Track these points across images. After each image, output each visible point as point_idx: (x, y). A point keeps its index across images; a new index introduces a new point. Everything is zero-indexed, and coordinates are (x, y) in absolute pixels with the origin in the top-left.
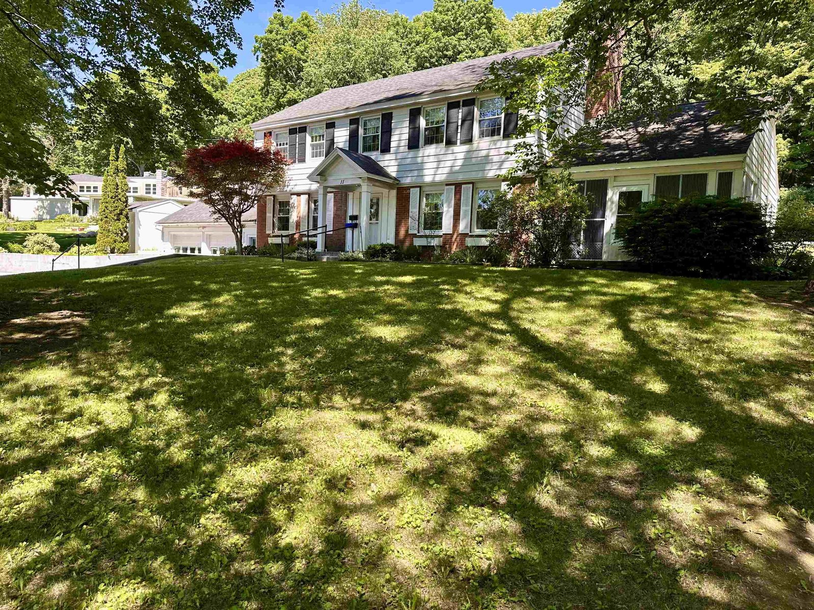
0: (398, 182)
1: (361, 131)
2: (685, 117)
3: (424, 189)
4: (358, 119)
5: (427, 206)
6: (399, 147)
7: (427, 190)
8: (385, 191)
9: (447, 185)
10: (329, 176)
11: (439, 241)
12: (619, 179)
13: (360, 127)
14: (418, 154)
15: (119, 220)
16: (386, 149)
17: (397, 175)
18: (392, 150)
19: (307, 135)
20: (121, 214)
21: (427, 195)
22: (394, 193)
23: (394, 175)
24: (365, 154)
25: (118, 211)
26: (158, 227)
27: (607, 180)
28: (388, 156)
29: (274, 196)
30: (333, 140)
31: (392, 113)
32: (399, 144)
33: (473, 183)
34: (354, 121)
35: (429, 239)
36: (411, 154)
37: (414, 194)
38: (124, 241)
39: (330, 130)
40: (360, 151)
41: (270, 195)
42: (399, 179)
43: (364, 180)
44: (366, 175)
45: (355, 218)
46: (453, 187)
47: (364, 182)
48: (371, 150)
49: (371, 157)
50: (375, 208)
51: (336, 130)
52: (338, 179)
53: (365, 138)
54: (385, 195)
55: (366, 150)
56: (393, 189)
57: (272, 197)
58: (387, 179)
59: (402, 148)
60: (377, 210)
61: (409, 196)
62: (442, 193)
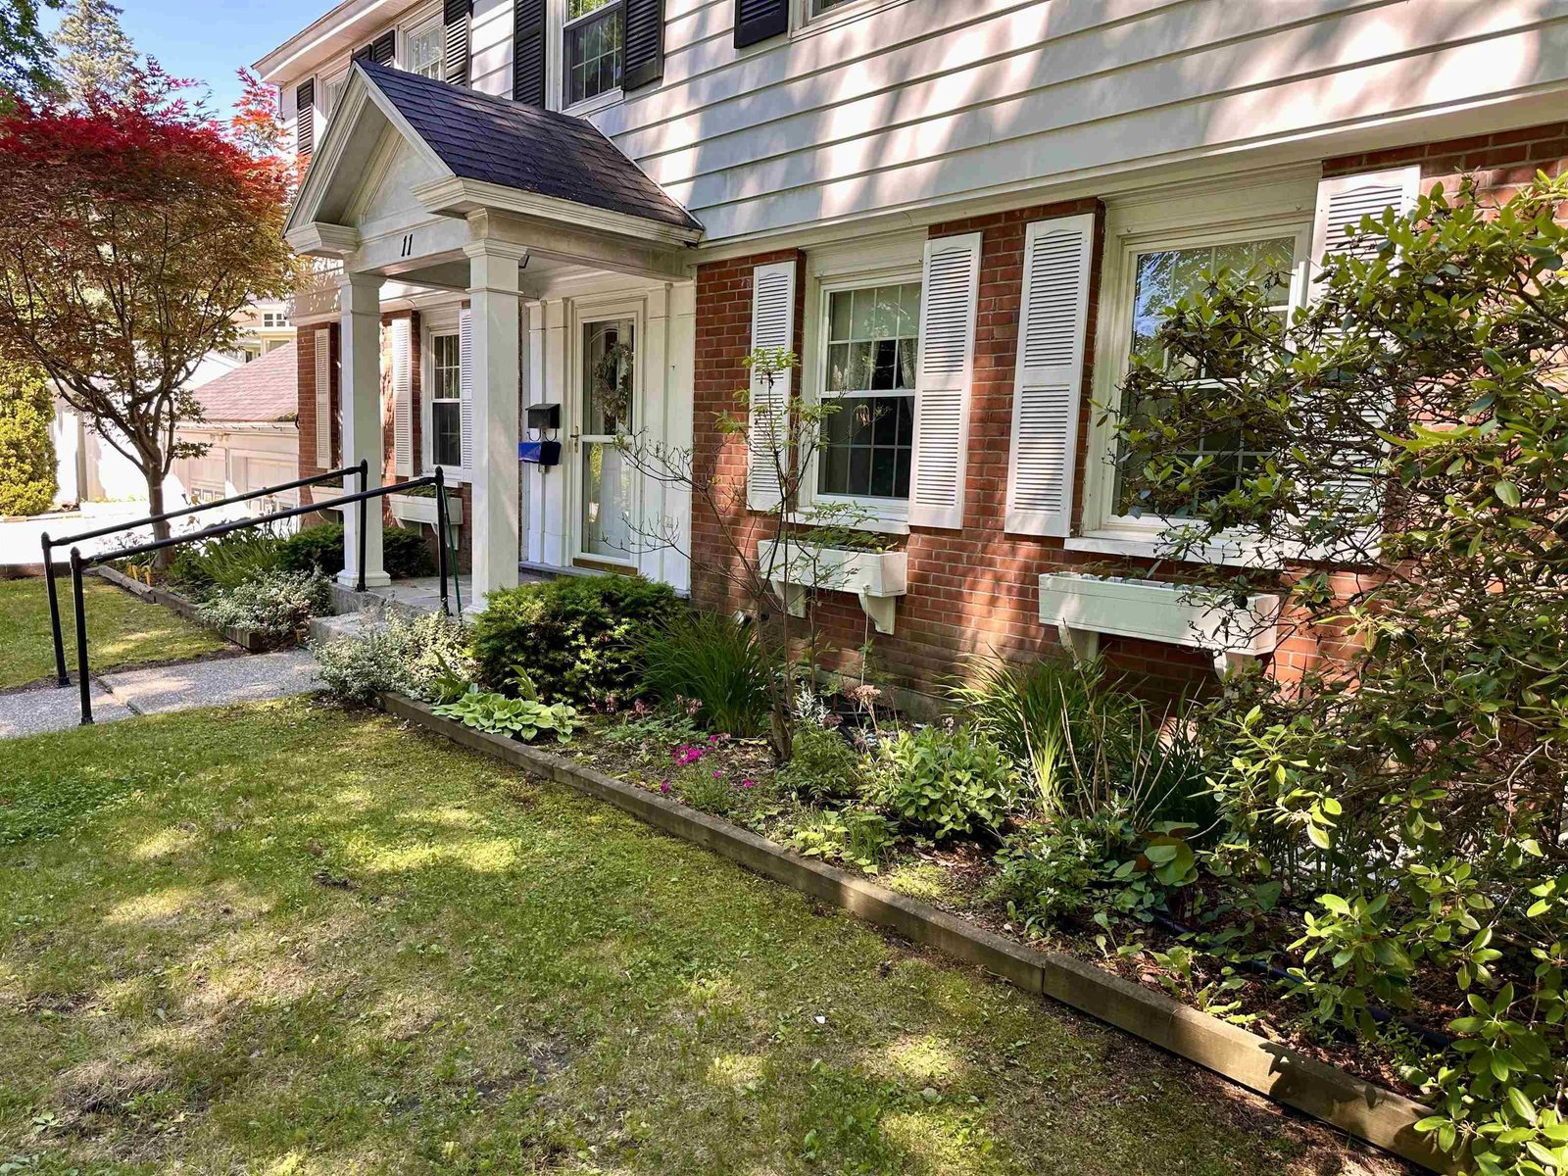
0: (691, 236)
1: (555, 3)
3: (817, 267)
5: (836, 354)
6: (697, 43)
7: (837, 271)
8: (652, 286)
9: (937, 231)
10: (371, 216)
11: (885, 570)
14: (783, 66)
16: (645, 70)
17: (694, 195)
18: (672, 66)
21: (839, 301)
22: (686, 292)
23: (679, 196)
24: (575, 111)
28: (653, 105)
29: (335, 329)
30: (465, 70)
32: (702, 24)
33: (1098, 207)
35: (829, 556)
36: (753, 72)
37: (772, 285)
38: (33, 478)
39: (457, 26)
40: (554, 100)
41: (322, 326)
42: (701, 219)
43: (476, 226)
44: (456, 190)
45: (550, 416)
46: (972, 242)
47: (476, 237)
48: (592, 91)
49: (595, 122)
50: (622, 373)
51: (475, 22)
52: (395, 234)
53: (572, 35)
54: (656, 307)
55: (573, 95)
56: (681, 276)
57: (326, 333)
58: (655, 226)
59: (713, 46)
60: (628, 380)
61: (748, 307)
62: (920, 285)
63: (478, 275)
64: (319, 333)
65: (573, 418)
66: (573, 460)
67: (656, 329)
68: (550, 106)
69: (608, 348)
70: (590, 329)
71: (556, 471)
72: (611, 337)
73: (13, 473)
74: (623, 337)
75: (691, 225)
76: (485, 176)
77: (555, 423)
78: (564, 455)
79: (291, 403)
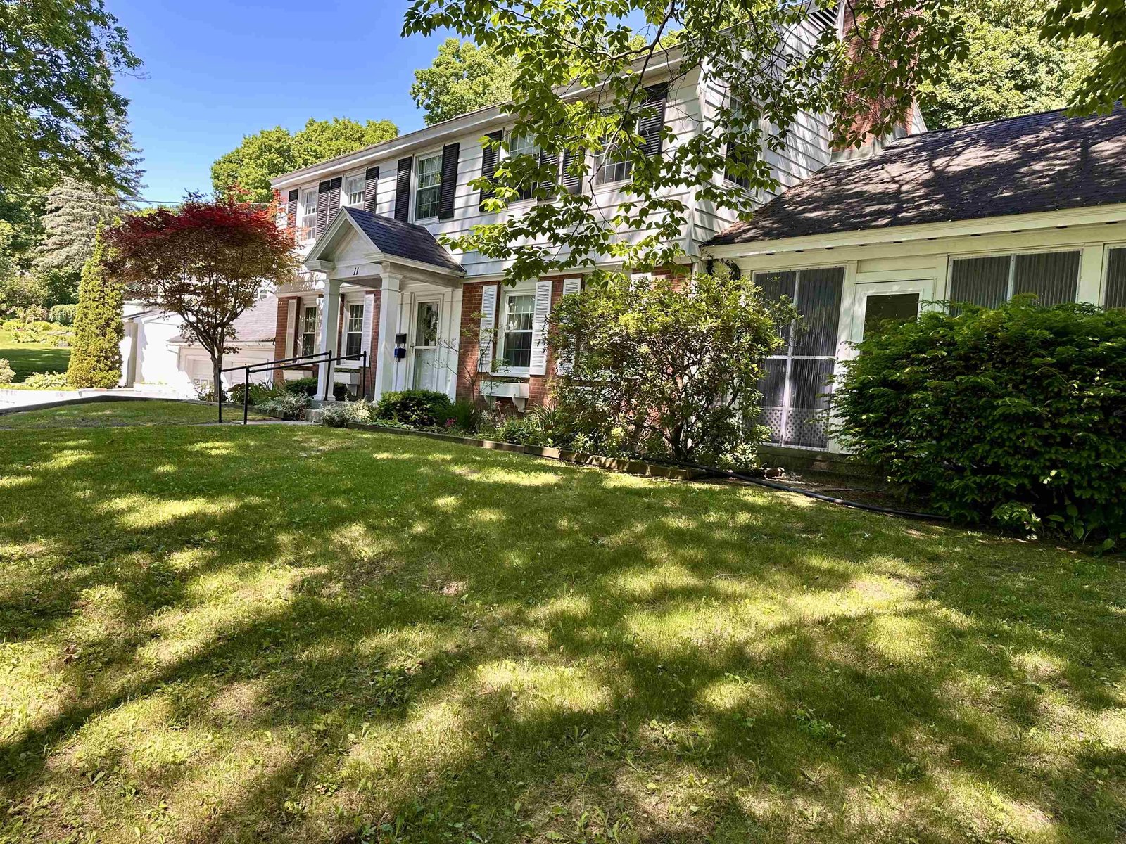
0: (462, 274)
1: (414, 181)
2: (1044, 134)
3: (504, 288)
4: (410, 159)
5: (511, 318)
6: (466, 207)
7: (510, 288)
8: (448, 290)
9: (540, 279)
10: (341, 259)
12: (866, 267)
13: (412, 174)
14: (495, 219)
15: (104, 335)
16: (446, 213)
17: (463, 259)
18: (457, 213)
19: (342, 193)
20: (108, 325)
21: (511, 299)
22: (459, 293)
23: (457, 261)
24: (418, 223)
25: (102, 322)
26: (170, 348)
27: (840, 271)
28: (449, 226)
29: (299, 299)
30: (374, 199)
31: (458, 144)
32: (467, 202)
33: (582, 276)
34: (405, 164)
35: (504, 386)
36: (485, 220)
37: (489, 292)
38: (111, 369)
39: (372, 181)
40: (411, 218)
41: (293, 298)
42: (466, 268)
43: (385, 268)
44: (381, 256)
45: (402, 339)
46: (550, 283)
47: (385, 272)
48: (427, 215)
49: (427, 228)
50: (433, 322)
51: (379, 181)
52: (351, 267)
53: (420, 193)
54: (447, 298)
55: (420, 215)
56: (457, 287)
57: (295, 301)
58: (448, 270)
59: (471, 209)
60: (435, 325)
61: (481, 299)
62: (534, 296)
63: (385, 284)
64: (290, 301)
65: (412, 340)
66: (411, 357)
67: (447, 306)
68: (410, 222)
69: (428, 312)
70: (421, 305)
71: (403, 361)
72: (429, 308)
73: (102, 365)
74: (434, 309)
75: (462, 270)
76: (391, 253)
77: (404, 341)
78: (407, 354)
79: (272, 332)
